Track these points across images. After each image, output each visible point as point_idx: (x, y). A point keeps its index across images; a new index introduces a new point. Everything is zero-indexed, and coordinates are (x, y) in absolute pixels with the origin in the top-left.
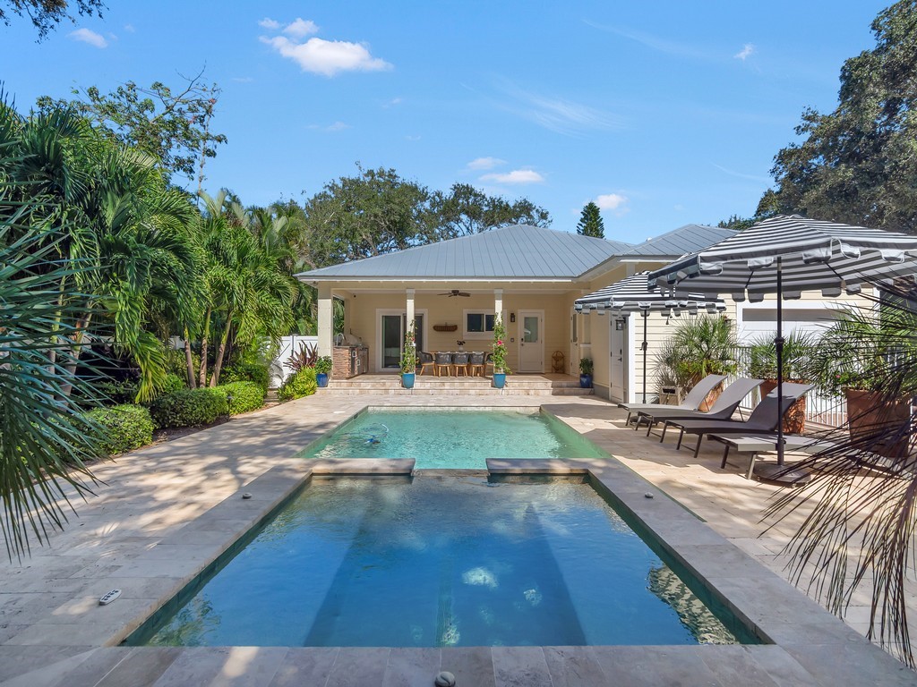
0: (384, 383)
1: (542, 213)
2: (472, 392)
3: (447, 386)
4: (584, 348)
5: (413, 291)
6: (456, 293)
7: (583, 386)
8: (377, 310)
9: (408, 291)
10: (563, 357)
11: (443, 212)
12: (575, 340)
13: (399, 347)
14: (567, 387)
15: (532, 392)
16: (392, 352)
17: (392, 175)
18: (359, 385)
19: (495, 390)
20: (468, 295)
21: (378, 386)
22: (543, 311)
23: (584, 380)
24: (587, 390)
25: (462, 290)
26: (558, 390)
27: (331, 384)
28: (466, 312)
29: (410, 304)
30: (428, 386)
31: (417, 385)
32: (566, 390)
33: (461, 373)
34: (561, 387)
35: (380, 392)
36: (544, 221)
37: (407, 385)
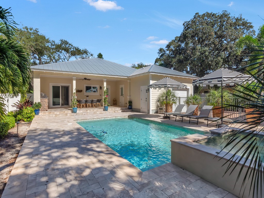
0: (64, 112)
1: (91, 54)
2: (98, 113)
3: (88, 111)
4: (129, 98)
5: (75, 78)
6: (85, 79)
7: (129, 109)
8: (50, 84)
9: (73, 77)
10: (116, 100)
11: (56, 48)
12: (122, 95)
13: (60, 98)
14: (125, 109)
15: (116, 112)
16: (56, 100)
17: (36, 31)
18: (54, 113)
19: (105, 112)
20: (89, 80)
21: (62, 113)
22: (110, 86)
23: (130, 107)
24: (131, 110)
25: (88, 78)
26: (123, 110)
27: (41, 113)
28: (85, 86)
29: (74, 82)
30: (81, 112)
31: (78, 112)
32: (125, 110)
33: (83, 107)
34: (123, 109)
35: (64, 115)
36: (92, 57)
37: (74, 111)
